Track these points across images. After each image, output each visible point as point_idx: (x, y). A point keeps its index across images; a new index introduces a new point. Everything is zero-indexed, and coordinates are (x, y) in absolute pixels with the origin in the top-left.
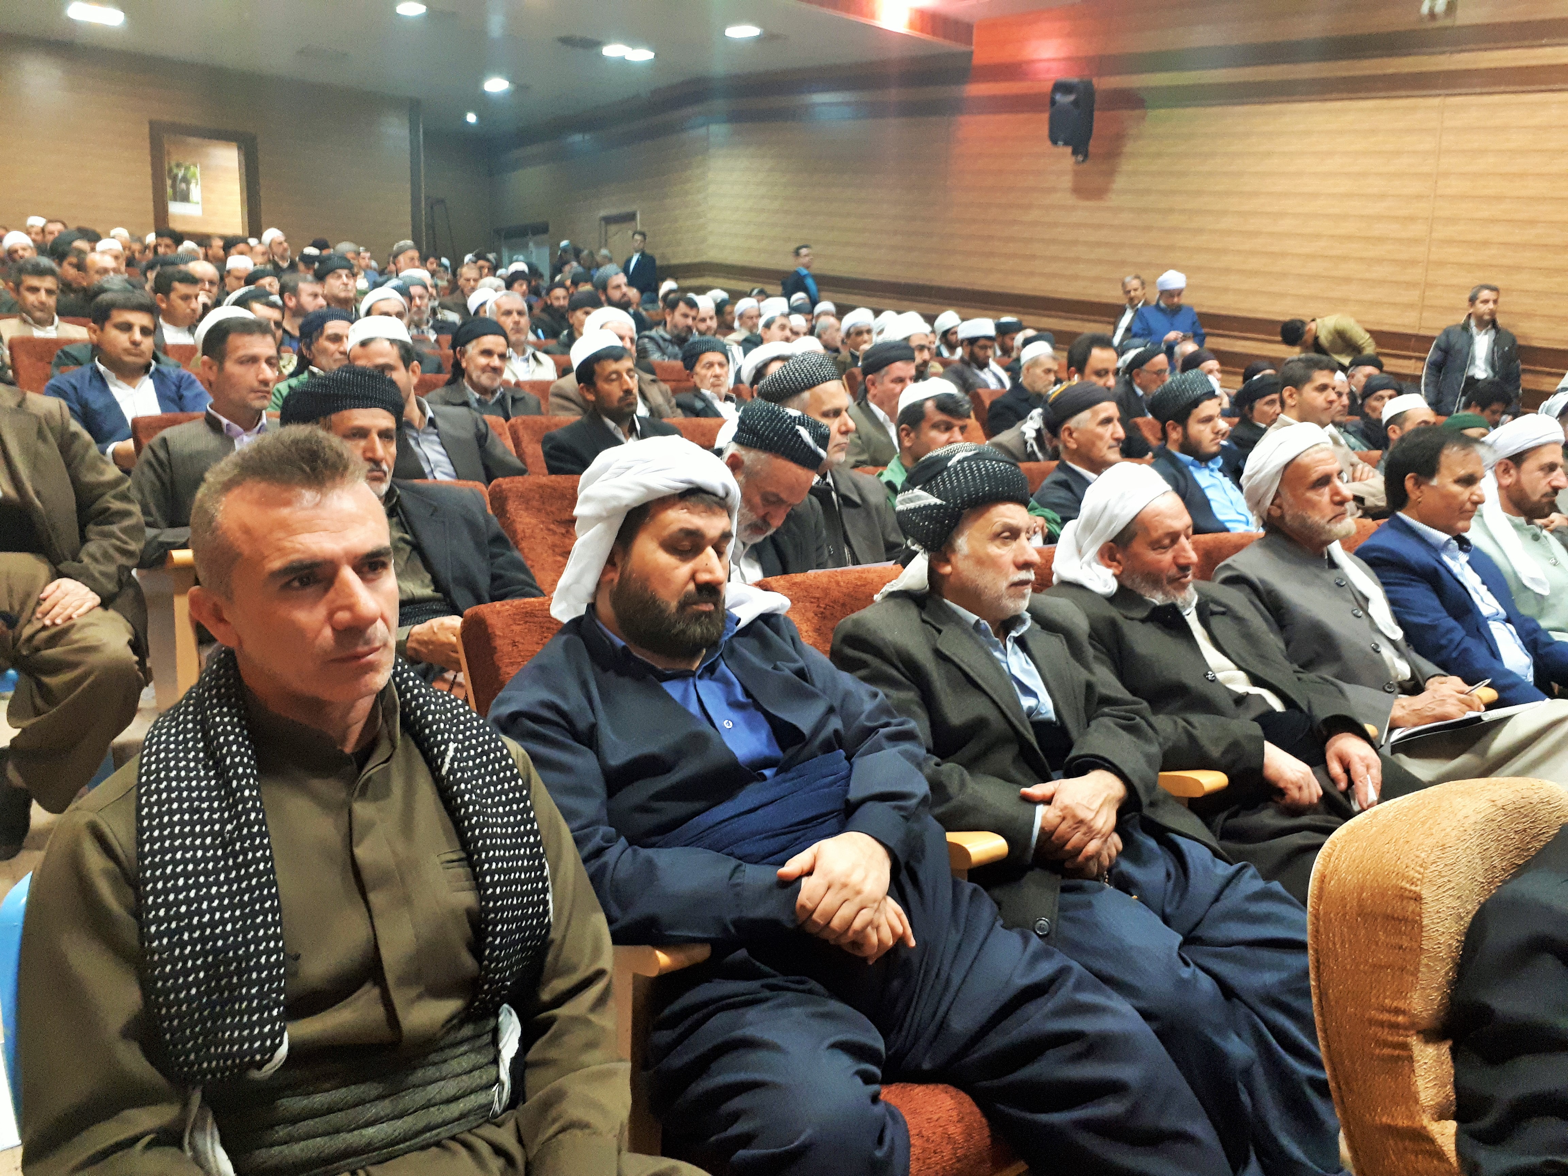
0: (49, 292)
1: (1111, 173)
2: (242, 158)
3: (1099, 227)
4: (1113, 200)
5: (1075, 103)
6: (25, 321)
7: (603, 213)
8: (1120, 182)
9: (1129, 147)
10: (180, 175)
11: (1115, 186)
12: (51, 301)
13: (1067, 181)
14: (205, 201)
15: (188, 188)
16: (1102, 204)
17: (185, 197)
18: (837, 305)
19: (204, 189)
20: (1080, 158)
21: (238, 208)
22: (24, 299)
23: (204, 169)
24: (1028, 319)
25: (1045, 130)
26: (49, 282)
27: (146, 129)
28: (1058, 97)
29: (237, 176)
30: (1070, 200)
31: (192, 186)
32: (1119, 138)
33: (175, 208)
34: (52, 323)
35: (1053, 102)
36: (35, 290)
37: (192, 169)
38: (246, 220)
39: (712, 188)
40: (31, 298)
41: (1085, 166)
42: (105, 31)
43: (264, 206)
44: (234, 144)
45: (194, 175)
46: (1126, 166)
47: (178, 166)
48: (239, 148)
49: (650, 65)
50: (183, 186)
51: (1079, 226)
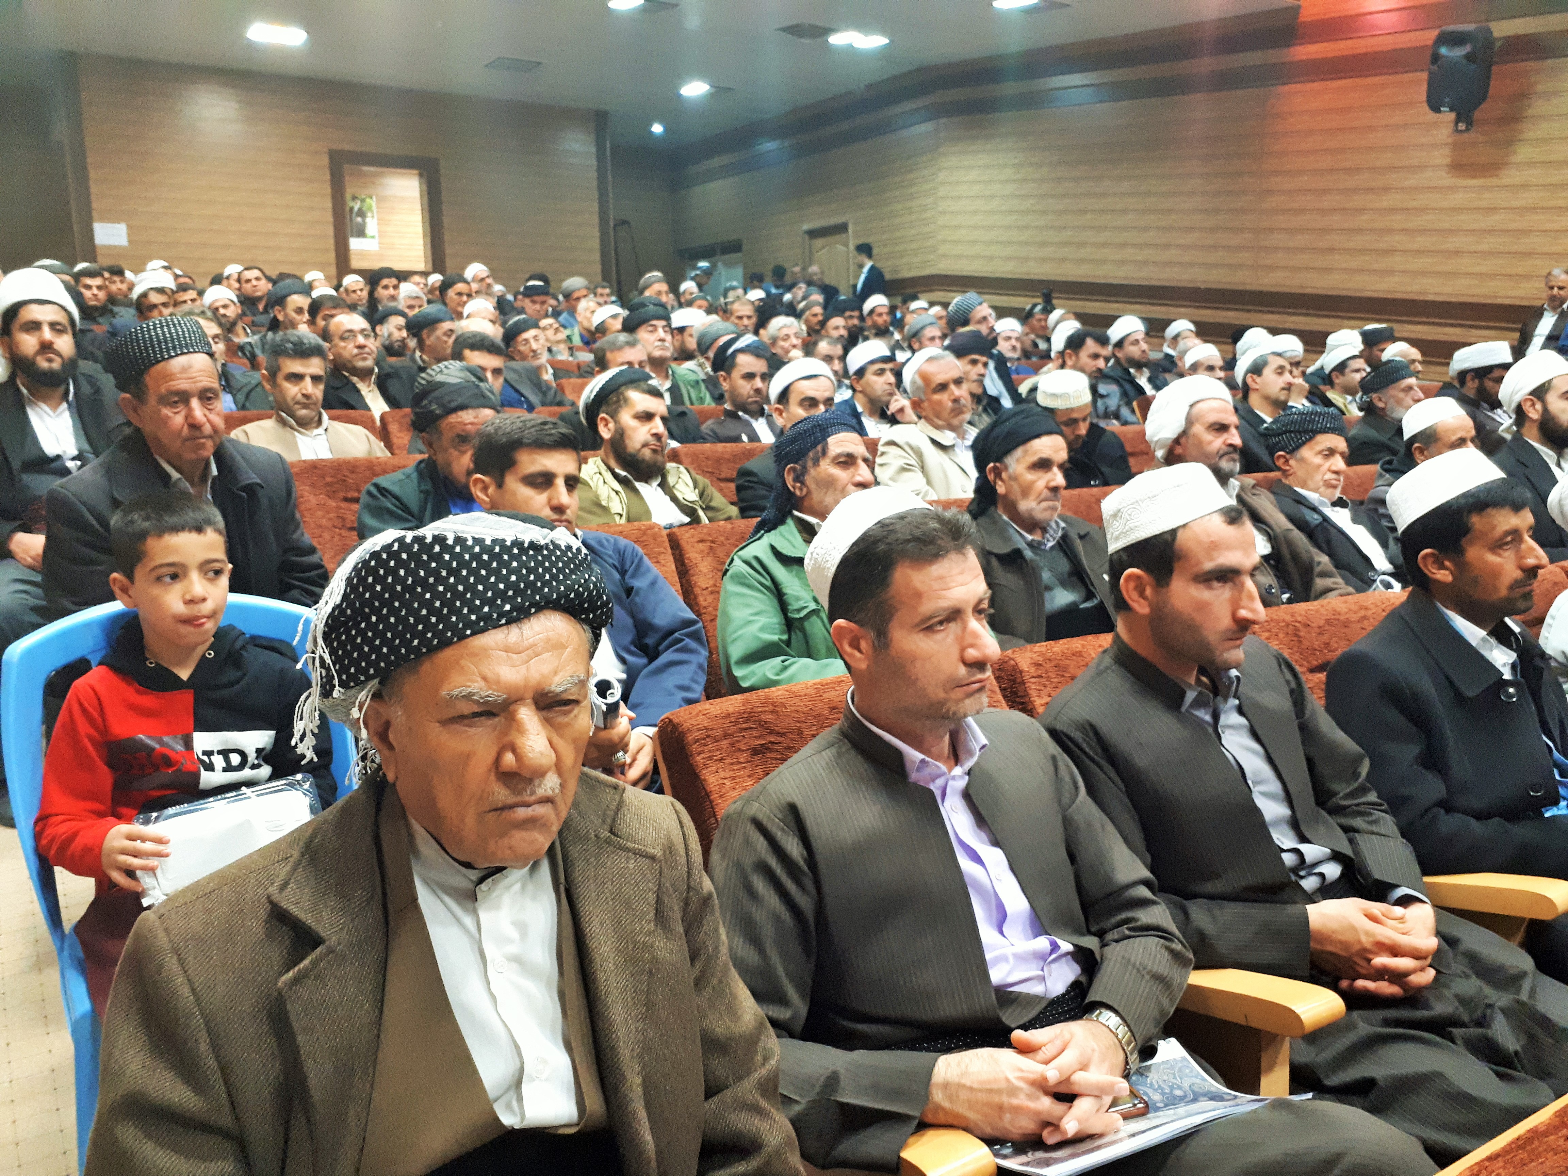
0: (315, 379)
1: (1509, 143)
2: (425, 187)
3: (1492, 210)
4: (1511, 176)
5: (1469, 57)
6: (283, 423)
7: (806, 227)
8: (1523, 153)
9: (1538, 107)
10: (356, 209)
11: (1514, 159)
12: (317, 392)
13: (1442, 157)
14: (382, 234)
15: (364, 223)
16: (1494, 181)
17: (361, 233)
18: (1147, 321)
19: (381, 222)
20: (1462, 126)
21: (421, 242)
22: (281, 391)
23: (381, 200)
24: (1400, 329)
25: (1422, 93)
26: (315, 366)
27: (326, 161)
28: (1443, 51)
29: (419, 207)
30: (1446, 179)
31: (368, 220)
32: (1523, 96)
33: (355, 244)
34: (319, 422)
35: (1436, 58)
36: (297, 378)
37: (368, 200)
38: (429, 253)
39: (942, 191)
40: (292, 390)
41: (1472, 135)
42: (282, 52)
43: (447, 237)
44: (416, 172)
45: (370, 208)
46: (1532, 131)
47: (354, 198)
48: (421, 175)
49: (884, 54)
50: (359, 219)
51: (1458, 210)
